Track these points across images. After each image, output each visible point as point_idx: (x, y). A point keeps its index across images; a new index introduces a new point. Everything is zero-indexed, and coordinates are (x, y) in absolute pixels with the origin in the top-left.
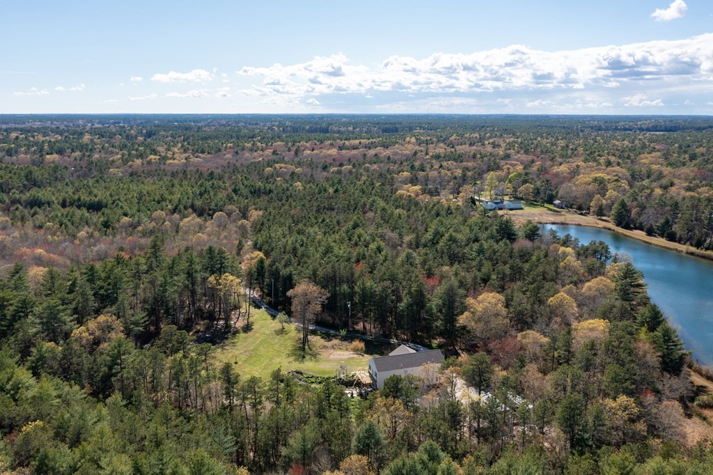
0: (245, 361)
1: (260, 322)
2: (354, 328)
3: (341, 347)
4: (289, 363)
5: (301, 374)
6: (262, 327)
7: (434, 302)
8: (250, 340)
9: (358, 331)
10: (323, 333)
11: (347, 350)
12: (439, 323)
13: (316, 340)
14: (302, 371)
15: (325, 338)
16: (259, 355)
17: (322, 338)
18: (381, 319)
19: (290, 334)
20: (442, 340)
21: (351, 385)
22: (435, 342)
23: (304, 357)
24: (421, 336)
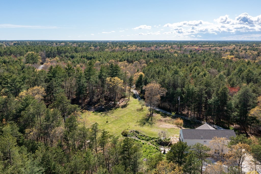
0: (113, 122)
1: (132, 105)
2: (182, 113)
3: (170, 122)
4: (135, 126)
5: (138, 133)
6: (132, 106)
7: (234, 100)
8: (122, 112)
9: (184, 114)
10: (163, 113)
11: (173, 124)
12: (235, 114)
13: (158, 116)
14: (139, 132)
15: (163, 116)
16: (122, 120)
17: (161, 115)
18: (198, 109)
19: (144, 112)
20: (238, 126)
21: (167, 145)
22: (232, 127)
23: (144, 124)
24: (222, 122)
